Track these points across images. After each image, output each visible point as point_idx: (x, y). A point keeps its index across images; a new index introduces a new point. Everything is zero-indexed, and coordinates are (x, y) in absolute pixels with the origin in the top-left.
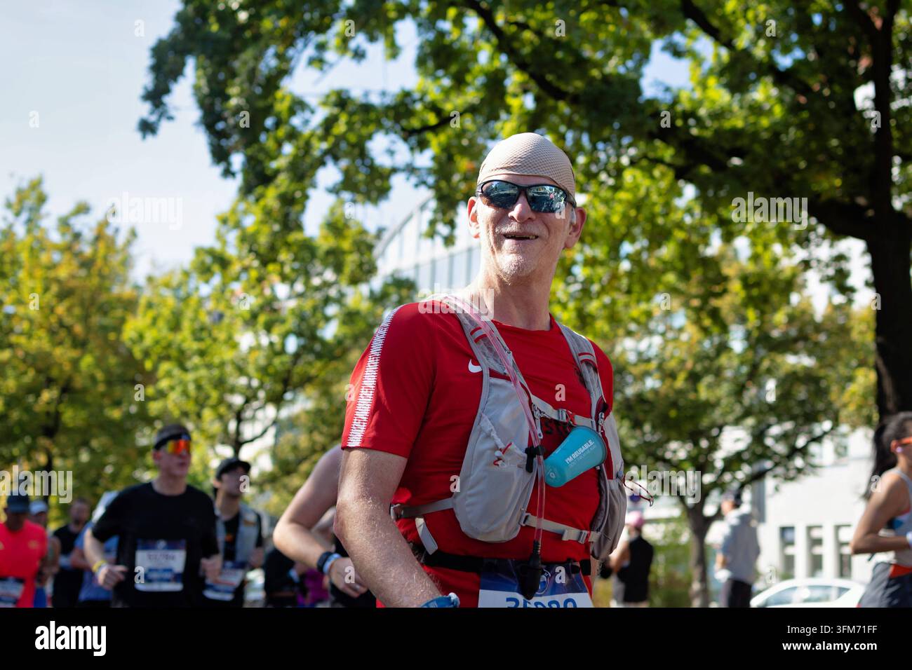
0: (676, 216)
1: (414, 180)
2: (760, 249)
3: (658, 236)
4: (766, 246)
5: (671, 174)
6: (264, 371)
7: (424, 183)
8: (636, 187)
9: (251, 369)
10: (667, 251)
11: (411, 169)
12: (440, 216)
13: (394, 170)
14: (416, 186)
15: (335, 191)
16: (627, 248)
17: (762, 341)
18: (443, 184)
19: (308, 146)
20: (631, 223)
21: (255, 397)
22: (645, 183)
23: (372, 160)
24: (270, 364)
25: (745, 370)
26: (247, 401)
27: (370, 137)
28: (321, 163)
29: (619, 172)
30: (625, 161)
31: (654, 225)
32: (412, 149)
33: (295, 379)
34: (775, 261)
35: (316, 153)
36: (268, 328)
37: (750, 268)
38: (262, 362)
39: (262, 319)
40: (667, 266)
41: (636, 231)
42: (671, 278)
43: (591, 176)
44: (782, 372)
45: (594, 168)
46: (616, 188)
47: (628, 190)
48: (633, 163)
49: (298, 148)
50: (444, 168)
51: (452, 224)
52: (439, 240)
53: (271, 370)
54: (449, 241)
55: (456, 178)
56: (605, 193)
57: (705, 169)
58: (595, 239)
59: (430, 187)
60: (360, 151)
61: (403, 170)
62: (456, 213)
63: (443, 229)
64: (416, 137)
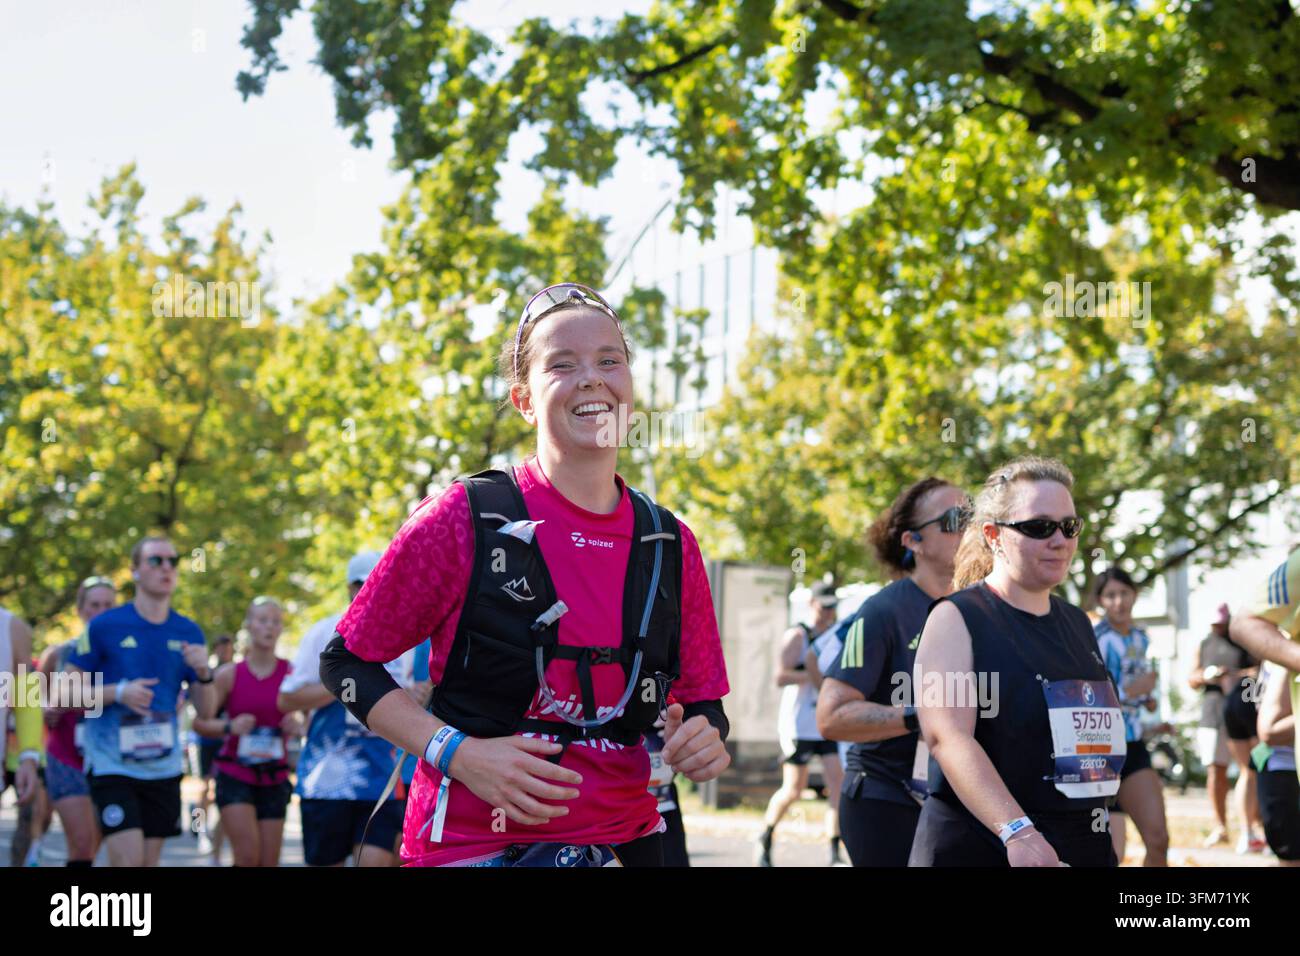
0: (1035, 187)
1: (647, 145)
2: (1160, 232)
3: (1011, 217)
4: (1168, 228)
5: (1022, 123)
6: (455, 424)
7: (661, 148)
8: (973, 147)
9: (437, 425)
10: (1027, 238)
11: (643, 130)
12: (689, 199)
13: (619, 132)
14: (651, 153)
15: (537, 165)
16: (967, 237)
17: (1173, 363)
18: (688, 149)
19: (495, 100)
20: (971, 200)
21: (446, 463)
22: (986, 139)
23: (587, 118)
24: (463, 417)
25: (1152, 410)
26: (434, 471)
27: (582, 85)
28: (512, 125)
29: (945, 126)
30: (955, 107)
31: (1002, 200)
32: (642, 100)
33: (501, 438)
34: (1184, 250)
35: (505, 113)
36: (458, 366)
37: (1149, 260)
38: (453, 412)
39: (450, 352)
40: (1024, 262)
41: (977, 211)
42: (1031, 277)
43: (907, 133)
44: (1207, 411)
45: (912, 121)
46: (944, 149)
47: (960, 151)
48: (968, 110)
49: (481, 107)
50: (691, 129)
51: (708, 209)
52: (691, 233)
53: (465, 425)
54: (706, 232)
55: (710, 140)
56: (929, 156)
57: (1074, 119)
58: (917, 224)
59: (670, 155)
60: (569, 109)
61: (632, 131)
62: (713, 194)
63: (694, 216)
64: (648, 83)
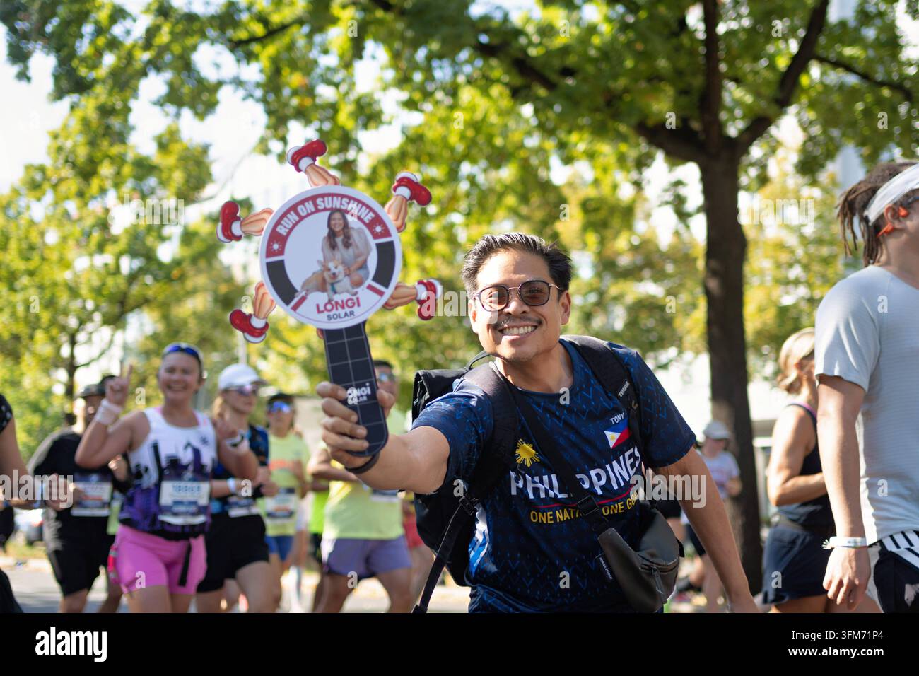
0: (516, 137)
1: (241, 93)
2: (599, 174)
3: (498, 158)
4: (605, 170)
5: (507, 92)
6: (98, 291)
7: (251, 96)
8: (472, 109)
9: (84, 291)
10: (508, 173)
11: (238, 82)
12: (269, 133)
13: (220, 84)
14: (244, 99)
15: (160, 103)
16: (466, 168)
17: (607, 265)
18: (271, 97)
19: (130, 57)
20: (472, 144)
21: (90, 319)
22: (482, 104)
23: (198, 73)
24: (104, 284)
25: (593, 298)
26: (82, 323)
27: (195, 48)
28: (144, 74)
29: (453, 91)
30: (461, 79)
31: (493, 146)
32: (238, 61)
33: (131, 301)
34: (615, 187)
35: (138, 65)
36: (101, 248)
37: (591, 192)
38: (96, 282)
39: (96, 236)
40: (508, 189)
41: (474, 152)
42: (511, 200)
43: (427, 95)
44: (630, 299)
45: (430, 87)
46: (452, 107)
47: (464, 109)
48: (470, 81)
49: (120, 58)
50: (273, 84)
51: (285, 141)
52: (273, 158)
53: (105, 292)
54: (284, 157)
55: (286, 92)
56: (442, 112)
57: (542, 92)
58: (433, 159)
59: (258, 100)
60: (185, 65)
61: (231, 83)
62: (288, 130)
63: (276, 146)
64: (243, 49)
